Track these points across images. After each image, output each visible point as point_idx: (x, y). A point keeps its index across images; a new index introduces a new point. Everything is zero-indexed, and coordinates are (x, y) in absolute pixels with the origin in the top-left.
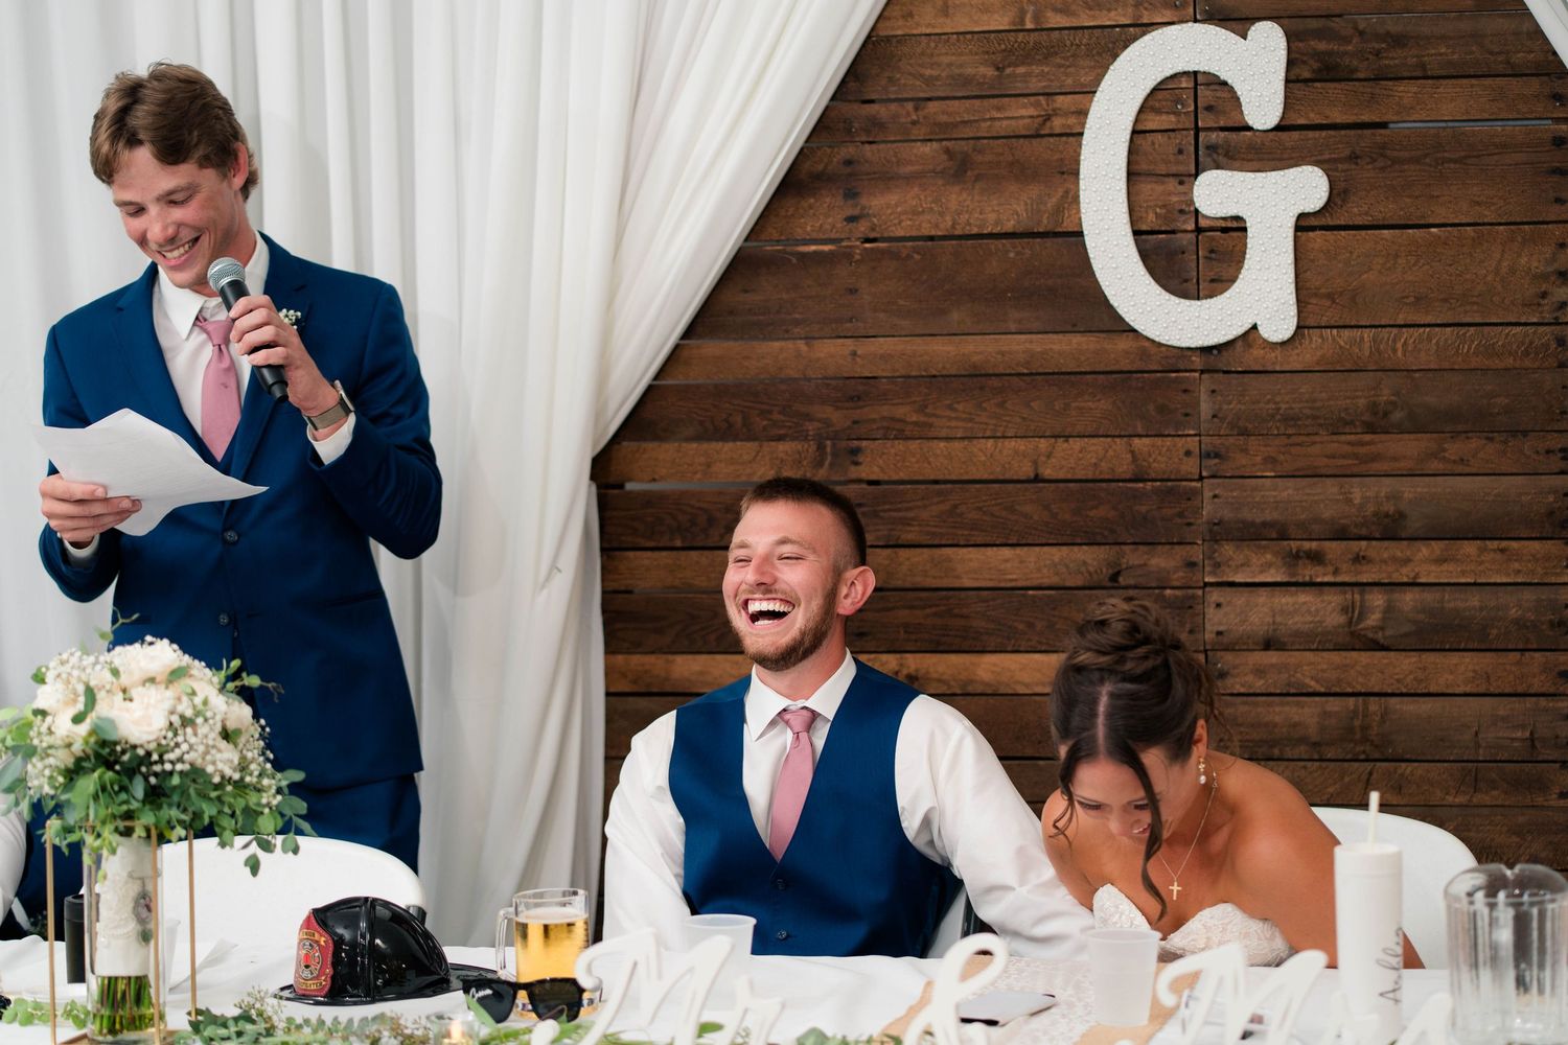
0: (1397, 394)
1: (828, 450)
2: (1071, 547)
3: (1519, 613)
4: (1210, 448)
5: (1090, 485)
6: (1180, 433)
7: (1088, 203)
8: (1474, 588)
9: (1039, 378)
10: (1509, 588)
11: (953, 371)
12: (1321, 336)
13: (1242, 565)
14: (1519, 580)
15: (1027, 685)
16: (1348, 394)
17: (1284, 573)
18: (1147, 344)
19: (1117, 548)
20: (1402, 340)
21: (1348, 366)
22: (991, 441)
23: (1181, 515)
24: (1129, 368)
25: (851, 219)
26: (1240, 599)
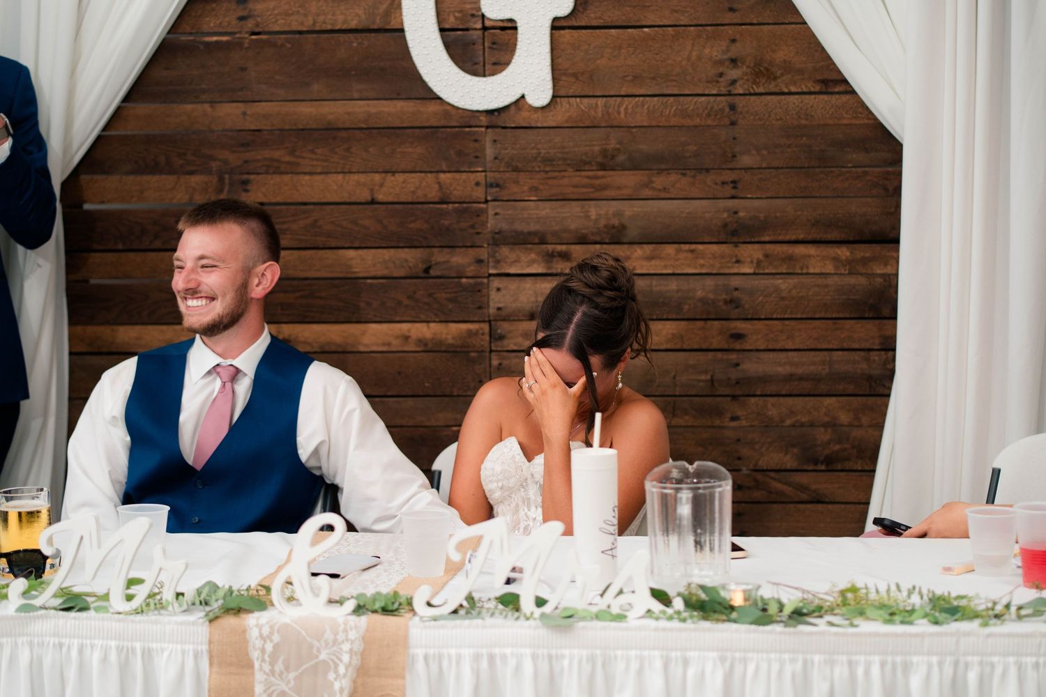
0: (621, 143)
1: (227, 181)
2: (396, 250)
3: (704, 294)
4: (493, 180)
5: (410, 206)
6: (472, 170)
7: (408, 9)
8: (673, 277)
9: (374, 131)
10: (697, 277)
11: (314, 126)
12: (569, 103)
13: (515, 261)
14: (704, 271)
15: (366, 346)
16: (588, 143)
17: (543, 267)
18: (449, 108)
19: (428, 250)
20: (625, 106)
21: (587, 124)
22: (340, 176)
23: (473, 227)
24: (436, 124)
25: (242, 19)
26: (513, 285)
